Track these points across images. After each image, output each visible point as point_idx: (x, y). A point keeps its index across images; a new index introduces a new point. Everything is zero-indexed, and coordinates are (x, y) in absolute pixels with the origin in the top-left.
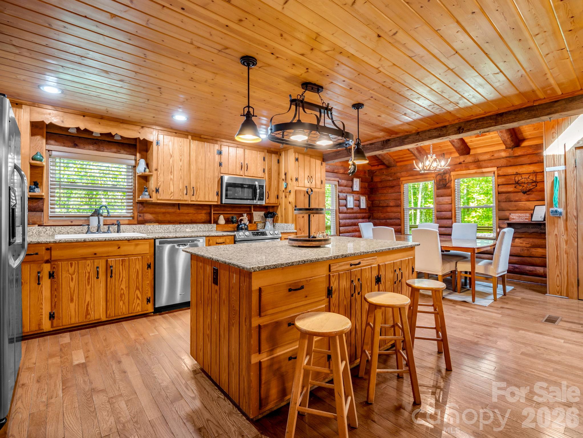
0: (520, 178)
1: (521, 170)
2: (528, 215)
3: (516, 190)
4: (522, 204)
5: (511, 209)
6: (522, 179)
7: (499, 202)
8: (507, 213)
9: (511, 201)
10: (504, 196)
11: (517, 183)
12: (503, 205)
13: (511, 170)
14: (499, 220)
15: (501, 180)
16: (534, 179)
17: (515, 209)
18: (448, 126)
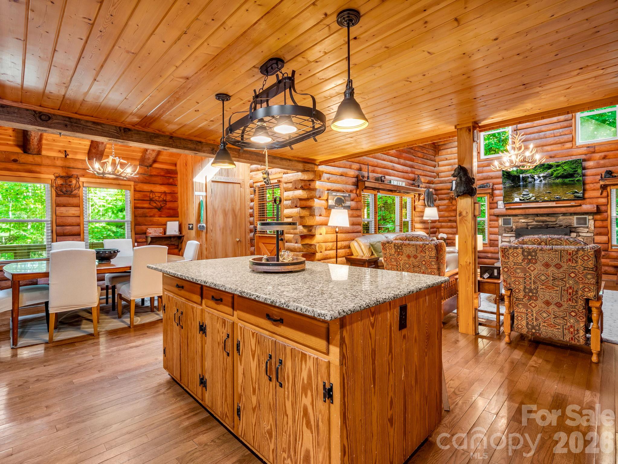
0: (154, 196)
1: (155, 189)
2: (161, 230)
3: (151, 206)
4: (156, 219)
5: (146, 224)
6: (156, 197)
7: (135, 216)
8: (144, 227)
9: (146, 216)
10: (141, 211)
11: (151, 200)
12: (140, 220)
13: (147, 187)
14: (135, 234)
15: (138, 195)
16: (165, 198)
17: (150, 224)
18: (203, 142)
